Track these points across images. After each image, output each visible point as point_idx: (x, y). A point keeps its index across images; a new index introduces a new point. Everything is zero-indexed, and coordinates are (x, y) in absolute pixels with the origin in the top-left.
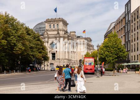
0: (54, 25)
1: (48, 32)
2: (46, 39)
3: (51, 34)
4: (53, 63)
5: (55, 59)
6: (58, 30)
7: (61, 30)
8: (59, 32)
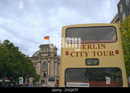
0: (46, 49)
1: (41, 54)
2: (39, 60)
3: (43, 56)
4: (44, 80)
5: (46, 76)
6: (49, 53)
7: (51, 53)
8: (50, 54)
